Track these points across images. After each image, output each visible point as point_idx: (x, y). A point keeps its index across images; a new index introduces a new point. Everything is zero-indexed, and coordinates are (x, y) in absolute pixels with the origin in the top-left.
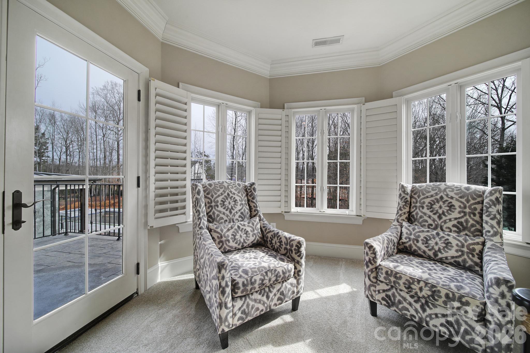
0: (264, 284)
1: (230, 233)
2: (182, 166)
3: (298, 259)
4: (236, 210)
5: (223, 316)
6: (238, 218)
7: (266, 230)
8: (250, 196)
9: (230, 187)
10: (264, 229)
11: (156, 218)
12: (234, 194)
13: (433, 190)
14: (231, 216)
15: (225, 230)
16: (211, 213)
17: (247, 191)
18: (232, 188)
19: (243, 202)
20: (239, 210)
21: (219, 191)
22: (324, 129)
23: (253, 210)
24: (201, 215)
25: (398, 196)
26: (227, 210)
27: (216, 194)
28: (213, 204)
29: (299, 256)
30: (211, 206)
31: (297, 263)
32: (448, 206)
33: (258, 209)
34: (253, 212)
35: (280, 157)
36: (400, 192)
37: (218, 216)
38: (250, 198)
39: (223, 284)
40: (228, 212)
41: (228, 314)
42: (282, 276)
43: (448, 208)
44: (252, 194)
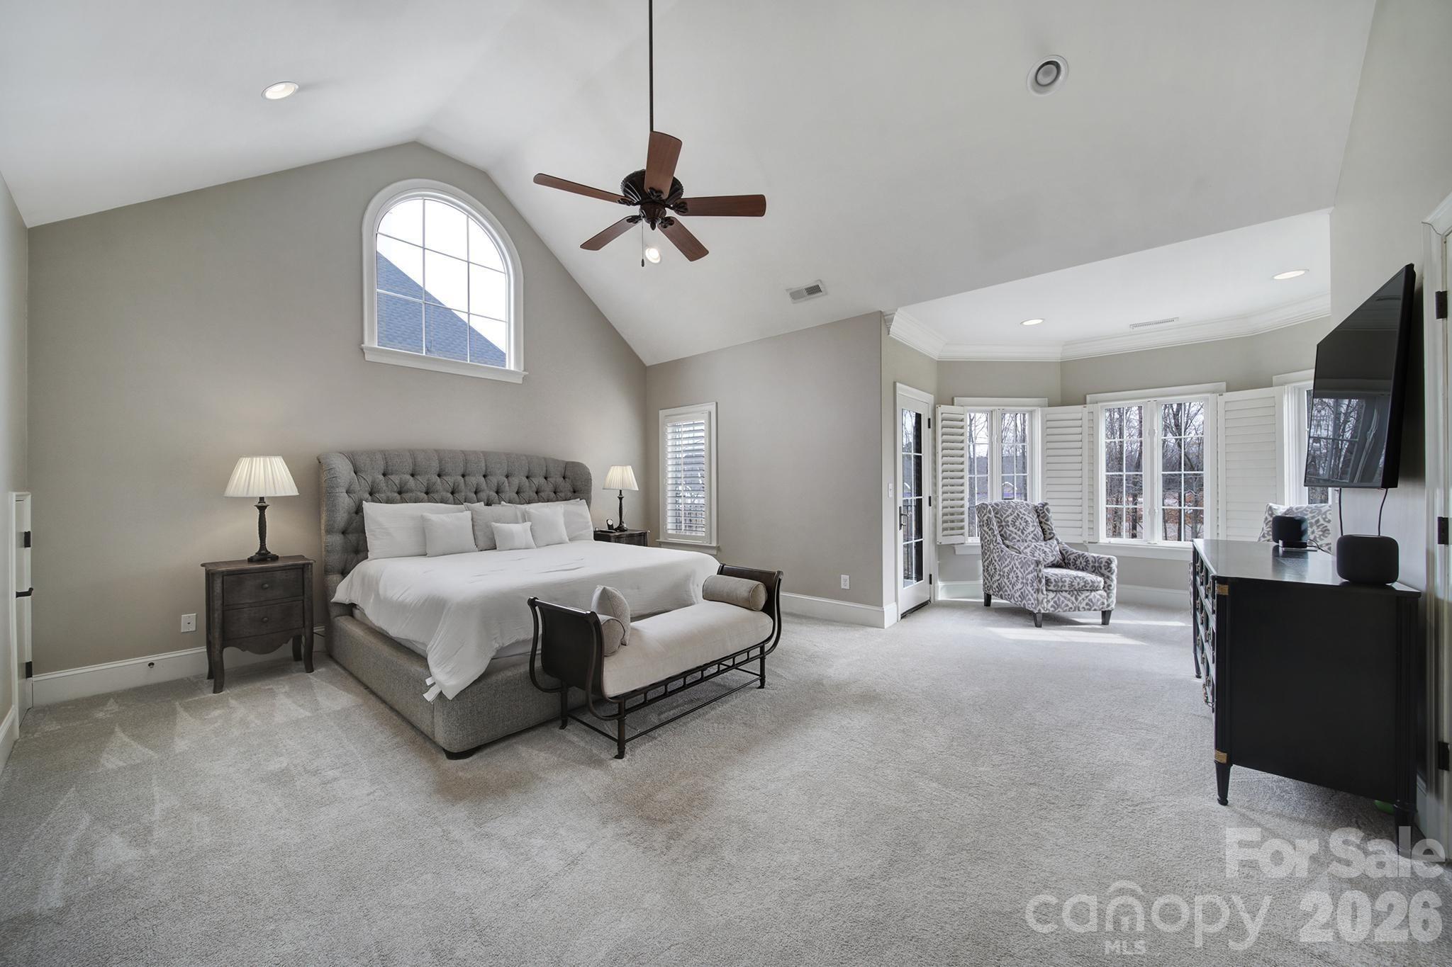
0: (1073, 586)
1: (1028, 550)
2: (958, 485)
3: (1109, 574)
4: (1028, 531)
5: (1040, 599)
6: (1031, 539)
7: (1067, 552)
8: (1043, 518)
9: (1018, 507)
10: (1064, 552)
11: (943, 536)
12: (1024, 514)
13: (1311, 513)
14: (1023, 537)
15: (1022, 548)
16: (1003, 532)
17: (1037, 512)
18: (1021, 508)
19: (1035, 524)
20: (1032, 532)
21: (1007, 511)
22: (1155, 428)
23: (1048, 533)
24: (996, 533)
25: (1263, 520)
26: (1018, 530)
27: (1005, 514)
28: (1004, 524)
29: (1109, 572)
30: (1002, 526)
31: (1107, 578)
32: (1322, 531)
33: (1054, 532)
34: (1047, 535)
35: (1080, 468)
36: (1267, 515)
37: (1010, 535)
38: (1043, 520)
39: (1040, 576)
40: (1019, 533)
41: (1044, 598)
42: (1091, 584)
43: (1321, 533)
44: (1046, 515)
